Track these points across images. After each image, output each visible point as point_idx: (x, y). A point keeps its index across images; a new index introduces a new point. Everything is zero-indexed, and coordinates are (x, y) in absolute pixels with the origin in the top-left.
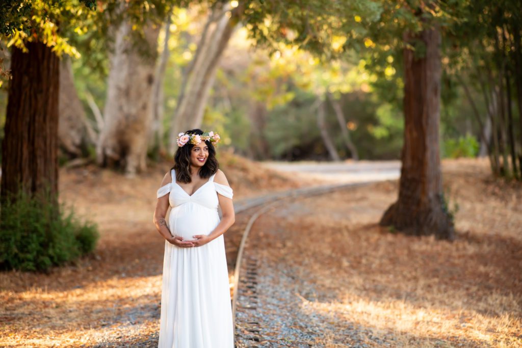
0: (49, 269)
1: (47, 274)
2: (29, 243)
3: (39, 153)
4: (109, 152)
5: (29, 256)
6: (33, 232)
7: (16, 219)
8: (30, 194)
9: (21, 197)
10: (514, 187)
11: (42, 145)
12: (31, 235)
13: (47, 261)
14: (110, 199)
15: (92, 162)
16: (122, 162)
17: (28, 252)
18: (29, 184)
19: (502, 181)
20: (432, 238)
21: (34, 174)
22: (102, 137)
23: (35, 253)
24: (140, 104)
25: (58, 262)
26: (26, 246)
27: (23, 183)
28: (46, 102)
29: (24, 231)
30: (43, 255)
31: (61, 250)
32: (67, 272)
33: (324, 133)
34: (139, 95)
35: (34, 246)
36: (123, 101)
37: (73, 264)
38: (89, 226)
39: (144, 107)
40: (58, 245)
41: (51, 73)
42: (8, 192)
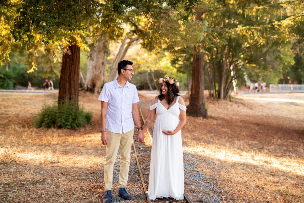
0: (76, 128)
1: (75, 130)
2: (69, 119)
3: (72, 86)
4: (89, 86)
5: (69, 123)
6: (70, 115)
7: (64, 110)
8: (69, 101)
9: (66, 102)
10: (216, 100)
11: (73, 83)
12: (69, 116)
13: (75, 125)
14: (89, 101)
15: (83, 89)
16: (93, 89)
17: (68, 122)
18: (69, 97)
19: (212, 98)
20: (201, 118)
21: (70, 94)
22: (87, 81)
23: (71, 122)
24: (99, 71)
25: (79, 126)
26: (67, 120)
27: (66, 97)
28: (75, 68)
29: (67, 114)
30: (73, 123)
31: (80, 121)
32: (82, 130)
33: (148, 82)
34: (99, 68)
35: (70, 120)
36: (94, 70)
37: (84, 126)
38: (89, 112)
39: (101, 72)
40: (79, 120)
41: (77, 58)
42: (61, 100)
